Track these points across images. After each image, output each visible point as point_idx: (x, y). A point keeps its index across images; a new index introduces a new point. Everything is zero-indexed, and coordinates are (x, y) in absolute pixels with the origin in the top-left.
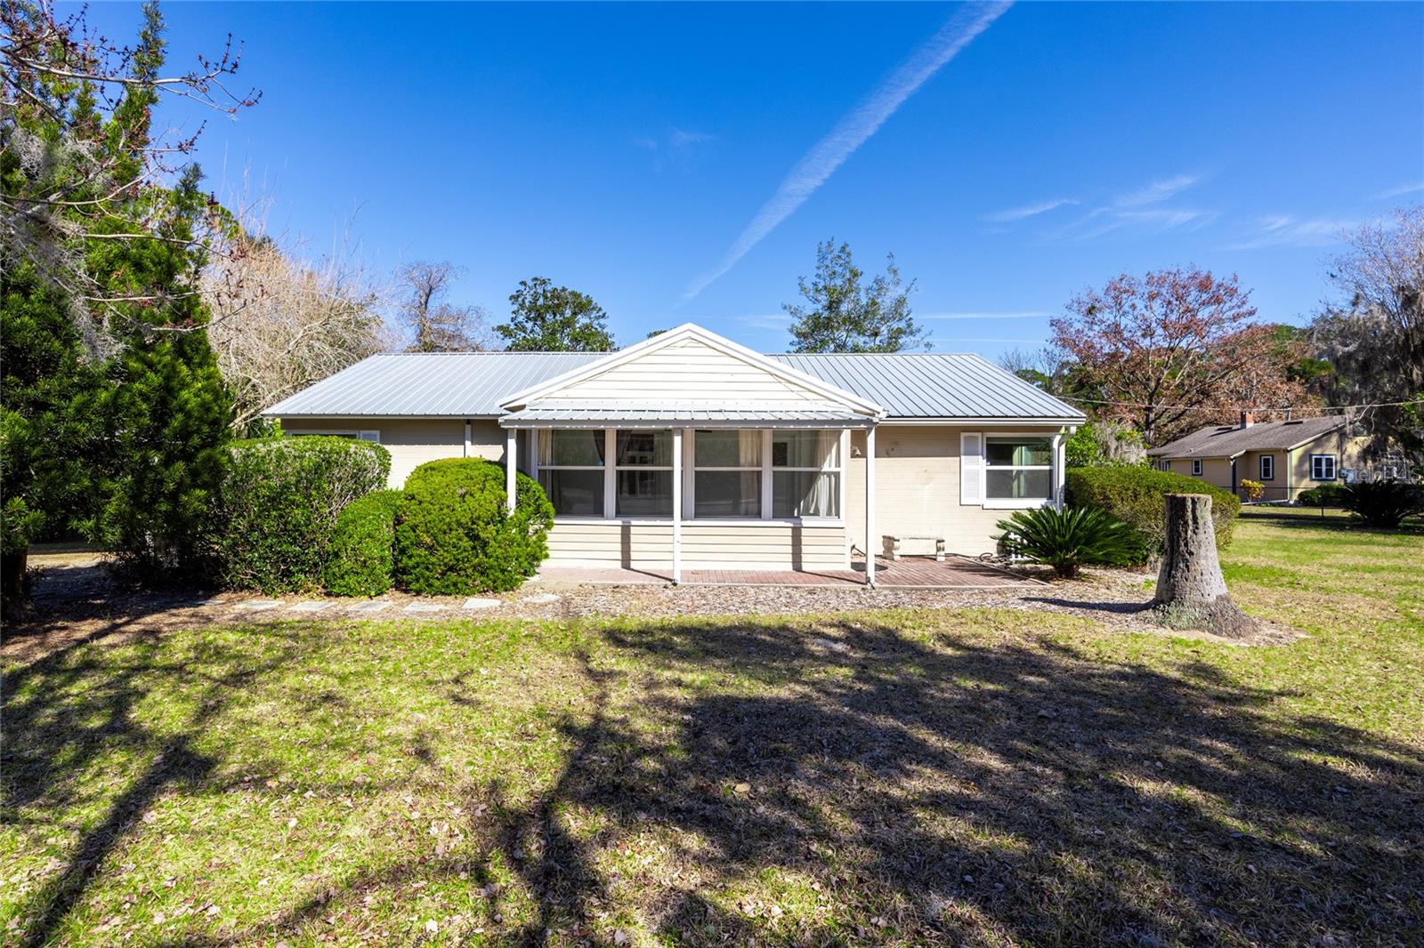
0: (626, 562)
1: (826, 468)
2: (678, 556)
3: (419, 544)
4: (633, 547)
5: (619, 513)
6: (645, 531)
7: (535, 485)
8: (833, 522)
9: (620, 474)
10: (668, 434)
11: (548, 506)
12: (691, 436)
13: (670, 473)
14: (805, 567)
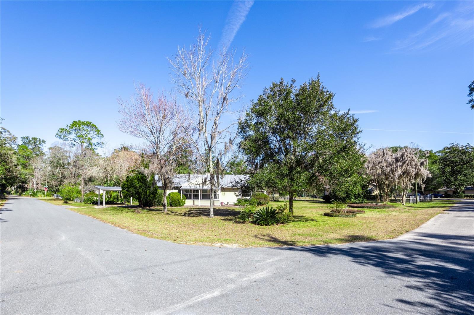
0: (194, 205)
1: (217, 194)
2: (199, 203)
3: (173, 201)
4: (195, 203)
5: (193, 199)
6: (196, 201)
7: (183, 195)
8: (218, 200)
9: (193, 194)
10: (199, 190)
11: (185, 198)
12: (201, 191)
13: (199, 194)
14: (215, 205)
